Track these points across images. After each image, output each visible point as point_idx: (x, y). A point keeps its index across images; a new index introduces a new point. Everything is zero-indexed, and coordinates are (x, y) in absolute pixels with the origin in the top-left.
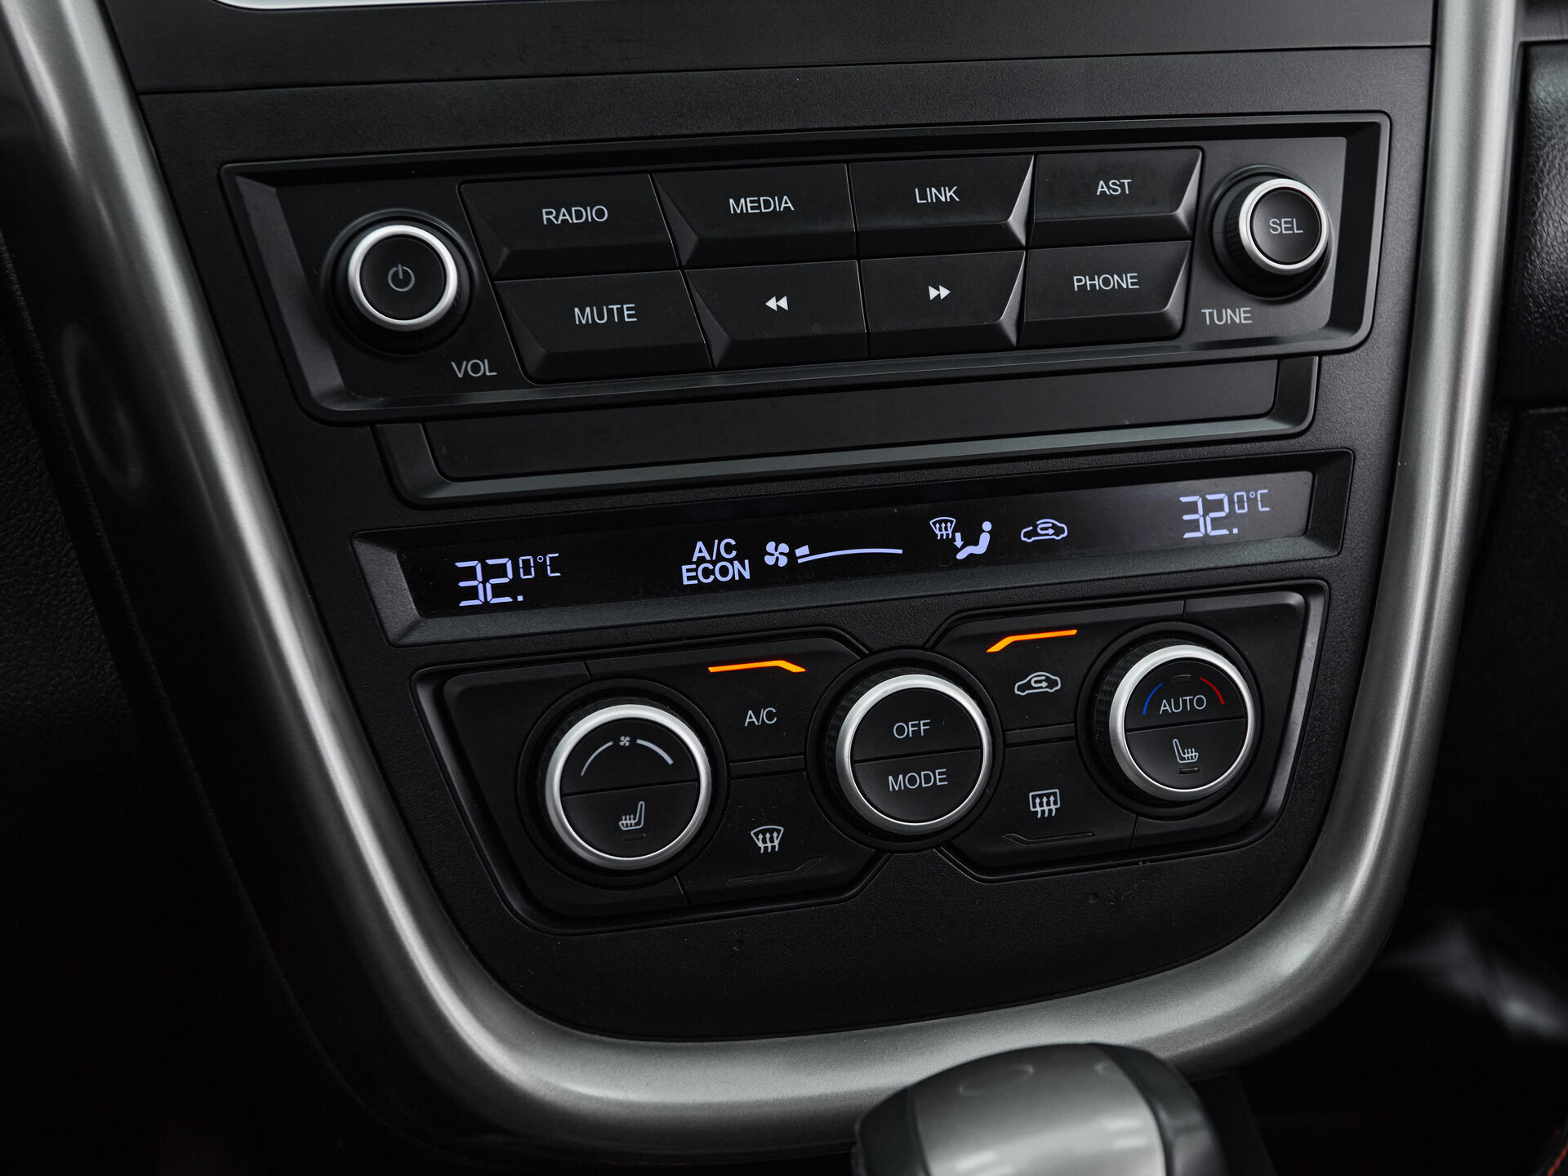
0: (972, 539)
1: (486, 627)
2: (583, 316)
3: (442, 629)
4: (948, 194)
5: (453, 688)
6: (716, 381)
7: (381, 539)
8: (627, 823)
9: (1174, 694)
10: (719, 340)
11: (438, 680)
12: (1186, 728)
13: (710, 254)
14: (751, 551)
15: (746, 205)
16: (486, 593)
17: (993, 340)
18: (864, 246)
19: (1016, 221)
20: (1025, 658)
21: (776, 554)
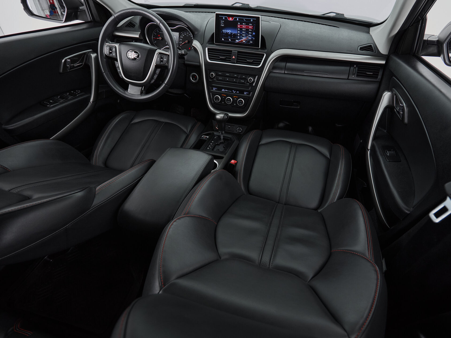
0: (234, 92)
2: (219, 78)
3: (212, 90)
4: (236, 75)
6: (225, 82)
7: (210, 86)
8: (217, 100)
10: (225, 80)
12: (241, 103)
13: (225, 76)
15: (227, 74)
16: (214, 89)
17: (236, 83)
19: (239, 77)
20: (235, 98)
21: (226, 90)
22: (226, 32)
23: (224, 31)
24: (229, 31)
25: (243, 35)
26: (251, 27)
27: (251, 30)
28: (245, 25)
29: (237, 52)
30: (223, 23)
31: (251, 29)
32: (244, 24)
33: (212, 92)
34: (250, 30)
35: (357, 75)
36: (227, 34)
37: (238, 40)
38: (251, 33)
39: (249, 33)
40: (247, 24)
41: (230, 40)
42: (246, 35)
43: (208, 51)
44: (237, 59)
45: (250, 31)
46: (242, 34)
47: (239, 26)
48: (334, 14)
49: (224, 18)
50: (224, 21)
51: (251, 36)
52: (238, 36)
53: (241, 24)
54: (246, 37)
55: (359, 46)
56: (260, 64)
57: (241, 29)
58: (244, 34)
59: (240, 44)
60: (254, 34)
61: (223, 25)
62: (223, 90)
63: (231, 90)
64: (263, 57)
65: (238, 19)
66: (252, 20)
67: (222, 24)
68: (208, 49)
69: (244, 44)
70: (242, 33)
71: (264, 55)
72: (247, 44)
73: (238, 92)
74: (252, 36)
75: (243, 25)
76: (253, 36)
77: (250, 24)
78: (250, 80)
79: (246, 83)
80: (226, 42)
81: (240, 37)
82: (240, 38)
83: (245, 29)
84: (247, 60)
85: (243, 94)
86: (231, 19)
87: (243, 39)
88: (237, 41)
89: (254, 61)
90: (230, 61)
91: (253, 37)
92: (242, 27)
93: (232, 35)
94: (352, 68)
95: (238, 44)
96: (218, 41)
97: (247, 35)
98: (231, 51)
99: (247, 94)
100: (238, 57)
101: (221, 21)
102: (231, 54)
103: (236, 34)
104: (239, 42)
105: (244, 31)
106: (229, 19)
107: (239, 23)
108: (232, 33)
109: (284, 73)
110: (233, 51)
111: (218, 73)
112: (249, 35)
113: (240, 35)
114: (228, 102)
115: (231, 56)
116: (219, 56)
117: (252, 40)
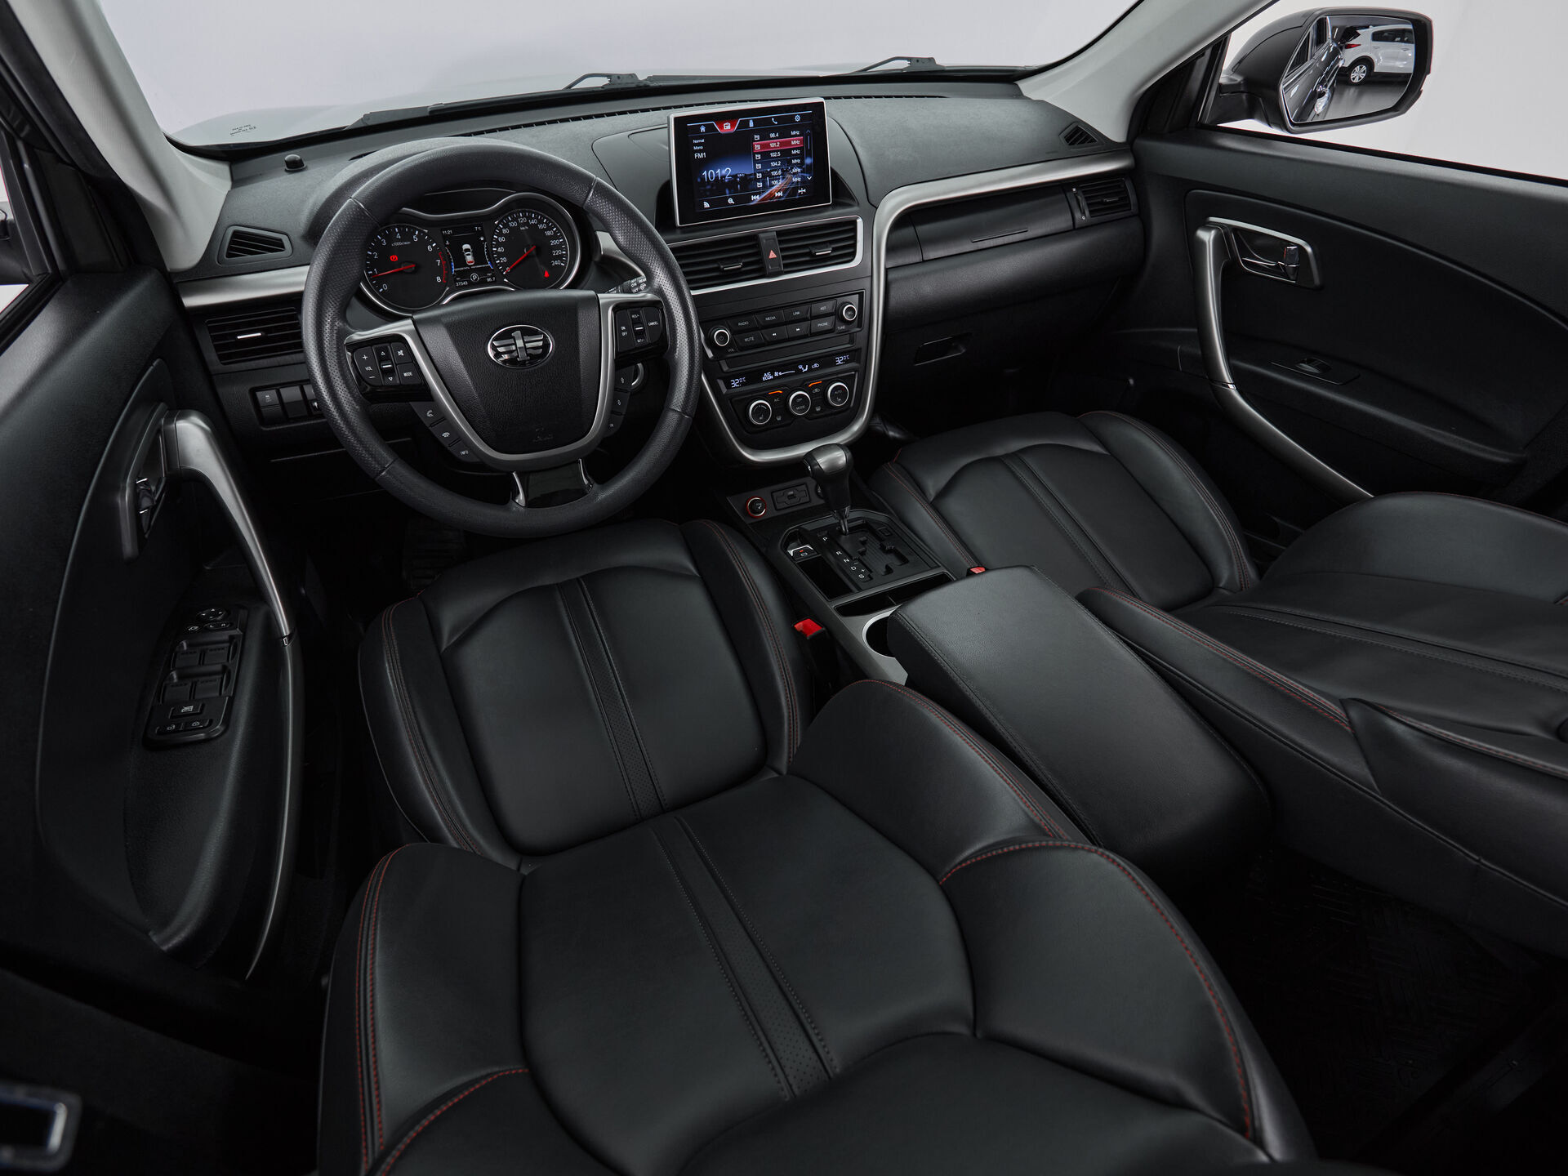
0: (805, 369)
1: (737, 390)
2: (746, 340)
3: (731, 391)
4: (798, 313)
5: (733, 400)
6: (767, 348)
7: (720, 378)
8: (761, 418)
9: (837, 390)
10: (766, 341)
12: (839, 396)
13: (764, 327)
14: (773, 374)
15: (768, 319)
16: (735, 385)
20: (814, 387)
21: (776, 374)
22: (717, 177)
23: (709, 174)
24: (724, 172)
25: (774, 173)
26: (798, 142)
27: (798, 152)
28: (776, 138)
29: (774, 233)
30: (702, 148)
31: (796, 149)
32: (772, 135)
33: (731, 397)
34: (794, 152)
35: (1090, 212)
36: (719, 183)
37: (759, 194)
38: (799, 161)
39: (794, 161)
40: (784, 133)
41: (731, 201)
42: (784, 173)
44: (784, 258)
45: (796, 156)
46: (771, 171)
47: (757, 147)
49: (703, 129)
50: (703, 141)
51: (799, 170)
52: (759, 180)
53: (765, 136)
54: (783, 178)
55: (1059, 136)
56: (853, 255)
57: (766, 155)
58: (776, 168)
59: (770, 205)
60: (808, 161)
61: (701, 156)
62: (767, 377)
63: (793, 365)
64: (855, 230)
65: (751, 124)
66: (798, 118)
67: (700, 151)
69: (780, 204)
70: (771, 167)
71: (854, 223)
72: (791, 202)
73: (816, 365)
74: (802, 172)
75: (773, 139)
76: (807, 169)
77: (793, 133)
78: (850, 313)
79: (836, 327)
80: (719, 212)
81: (764, 183)
82: (765, 188)
83: (777, 151)
84: (813, 252)
85: (834, 363)
86: (727, 127)
87: (774, 188)
88: (756, 198)
89: (832, 250)
90: (761, 271)
91: (805, 175)
92: (768, 146)
93: (738, 183)
94: (1072, 201)
95: (760, 207)
96: (692, 213)
97: (787, 171)
98: (754, 237)
99: (846, 362)
100: (783, 250)
101: (695, 141)
102: (758, 246)
103: (751, 175)
104: (762, 200)
105: (775, 159)
106: (721, 127)
107: (757, 137)
108: (735, 176)
109: (924, 261)
110: (761, 235)
111: (739, 324)
112: (795, 170)
113: (764, 177)
114: (798, 408)
115: (759, 253)
116: (716, 266)
117: (804, 183)
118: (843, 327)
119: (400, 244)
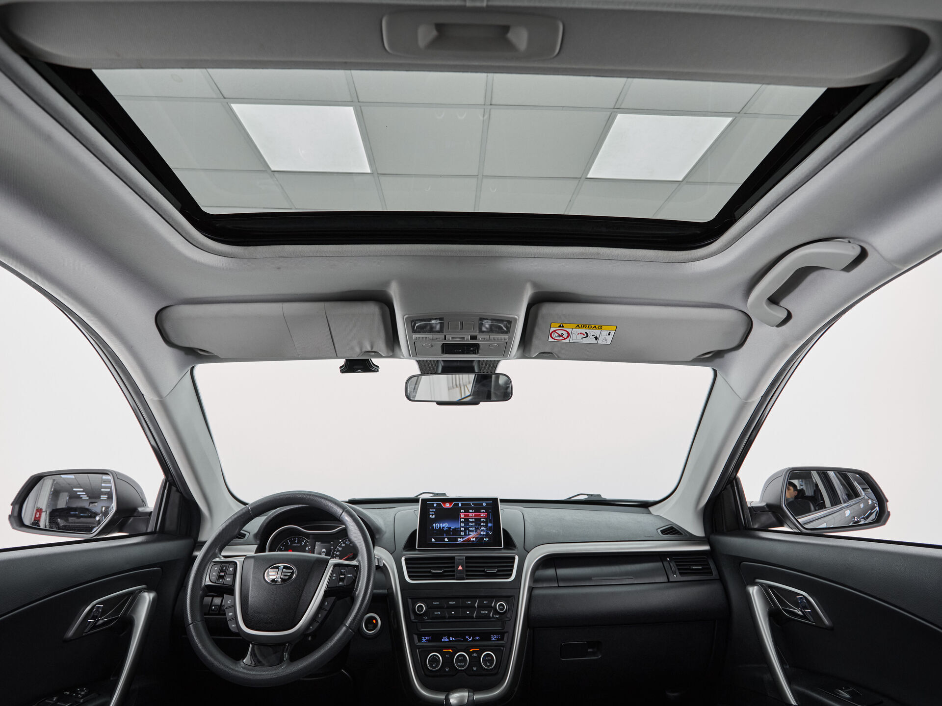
0: (470, 639)
1: (424, 643)
2: (436, 613)
3: (419, 644)
4: (470, 602)
5: (420, 650)
6: (447, 620)
7: (416, 634)
8: (434, 665)
9: (487, 657)
10: (447, 616)
11: (419, 649)
12: (488, 661)
13: (448, 608)
14: (449, 638)
15: (451, 603)
16: (424, 640)
17: (473, 617)
18: (461, 607)
19: (476, 605)
20: (473, 652)
21: (451, 639)
22: (440, 527)
23: (436, 526)
24: (444, 525)
25: (471, 529)
26: (484, 515)
27: (484, 520)
28: (473, 512)
29: (464, 557)
30: (434, 513)
31: (483, 518)
32: (471, 511)
33: (419, 647)
34: (482, 520)
35: (680, 573)
36: (441, 531)
37: (462, 538)
38: (485, 524)
39: (482, 524)
40: (477, 510)
41: (446, 540)
42: (476, 529)
43: (407, 564)
44: (467, 571)
45: (483, 522)
46: (469, 527)
47: (462, 516)
48: (586, 497)
49: (435, 505)
50: (435, 510)
51: (485, 529)
52: (462, 531)
53: (467, 511)
54: (475, 532)
55: (657, 530)
56: (511, 575)
57: (467, 520)
58: (472, 526)
59: (468, 545)
60: (490, 525)
61: (433, 517)
62: (445, 639)
63: (462, 634)
64: (513, 562)
65: (460, 505)
66: (484, 504)
67: (433, 515)
68: (406, 560)
69: (473, 544)
70: (469, 525)
71: (514, 558)
72: (479, 544)
73: (477, 638)
74: (486, 530)
76: (488, 529)
77: (482, 511)
78: (501, 607)
79: (491, 615)
80: (440, 545)
81: (465, 533)
82: (465, 535)
83: (473, 518)
84: (485, 570)
85: (490, 639)
86: (447, 505)
87: (470, 536)
88: (460, 540)
89: (498, 571)
90: (454, 575)
91: (488, 531)
92: (468, 515)
93: (451, 532)
94: (666, 564)
95: (461, 545)
96: (425, 543)
97: (478, 528)
98: (453, 558)
99: (498, 639)
100: (467, 567)
101: (430, 510)
102: (454, 563)
103: (458, 528)
104: (463, 541)
105: (472, 522)
106: (445, 505)
107: (463, 511)
108: (450, 528)
109: (558, 586)
110: (456, 557)
111: (434, 603)
112: (482, 528)
113: (465, 529)
114: (459, 664)
115: (454, 567)
116: (429, 570)
117: (487, 535)
118: (498, 616)
119: (295, 545)
